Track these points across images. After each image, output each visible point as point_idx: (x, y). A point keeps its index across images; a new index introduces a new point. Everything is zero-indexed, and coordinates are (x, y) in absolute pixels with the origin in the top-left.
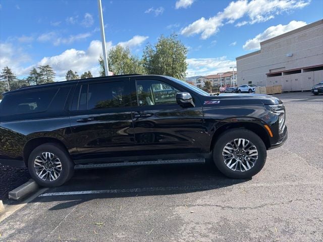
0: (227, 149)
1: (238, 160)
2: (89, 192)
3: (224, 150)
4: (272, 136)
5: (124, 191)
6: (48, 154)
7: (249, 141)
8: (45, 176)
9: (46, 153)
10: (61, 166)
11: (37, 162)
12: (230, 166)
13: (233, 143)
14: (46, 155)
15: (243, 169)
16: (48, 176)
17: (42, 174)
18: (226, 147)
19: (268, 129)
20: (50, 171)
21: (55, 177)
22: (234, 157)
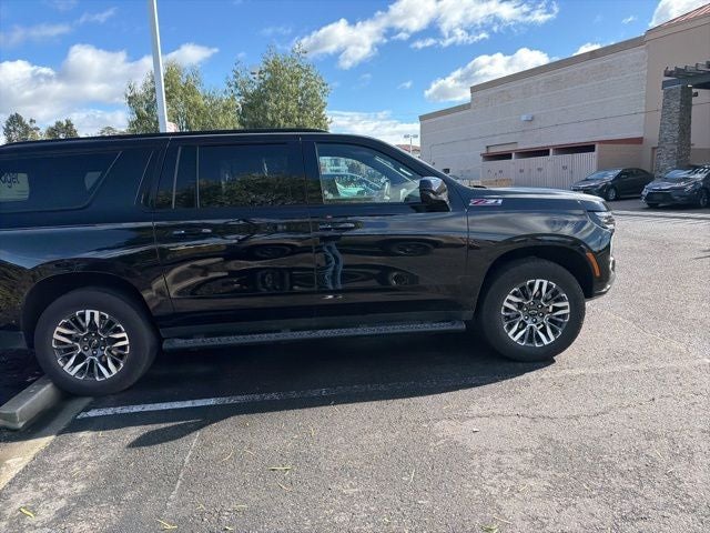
0: (510, 301)
1: (530, 324)
3: (505, 304)
4: (598, 274)
5: (294, 394)
6: (93, 315)
7: (555, 286)
8: (84, 368)
9: (88, 312)
10: (126, 342)
11: (59, 333)
12: (515, 336)
13: (523, 289)
14: (88, 318)
15: (539, 340)
16: (90, 369)
17: (75, 365)
18: (509, 297)
19: (593, 260)
20: (94, 355)
21: (111, 371)
22: (522, 318)
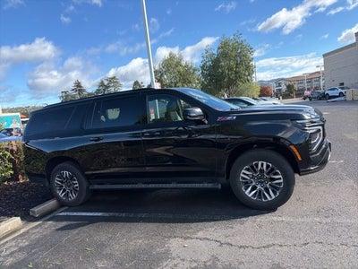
0: (244, 173)
1: (259, 187)
2: (100, 214)
3: (242, 175)
4: (300, 159)
5: (132, 215)
6: (66, 173)
7: (271, 165)
8: (65, 194)
10: (78, 185)
11: (57, 180)
12: (249, 193)
13: (252, 167)
15: (266, 198)
16: (67, 195)
17: (62, 193)
18: (243, 171)
19: (295, 150)
20: (69, 190)
21: (73, 197)
22: (254, 184)
